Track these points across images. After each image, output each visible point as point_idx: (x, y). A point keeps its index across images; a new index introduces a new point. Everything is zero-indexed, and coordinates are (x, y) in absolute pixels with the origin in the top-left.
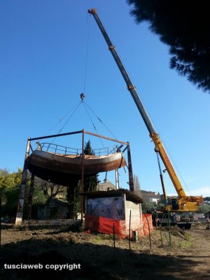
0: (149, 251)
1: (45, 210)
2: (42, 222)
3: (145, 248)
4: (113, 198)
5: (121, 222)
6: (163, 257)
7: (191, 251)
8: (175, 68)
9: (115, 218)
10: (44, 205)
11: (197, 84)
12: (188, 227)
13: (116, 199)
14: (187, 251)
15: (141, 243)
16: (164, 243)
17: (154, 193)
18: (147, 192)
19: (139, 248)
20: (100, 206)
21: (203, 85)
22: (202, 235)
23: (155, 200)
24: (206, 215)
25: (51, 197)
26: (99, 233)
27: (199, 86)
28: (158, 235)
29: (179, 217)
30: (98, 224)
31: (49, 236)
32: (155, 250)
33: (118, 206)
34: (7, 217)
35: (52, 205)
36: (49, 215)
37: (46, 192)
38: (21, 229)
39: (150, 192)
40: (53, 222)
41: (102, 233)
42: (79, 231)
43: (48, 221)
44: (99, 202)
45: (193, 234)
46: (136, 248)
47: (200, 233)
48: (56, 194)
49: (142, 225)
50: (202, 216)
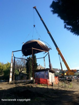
0: (58, 89)
1: (19, 77)
2: (19, 81)
3: (57, 88)
4: (44, 72)
5: (48, 80)
6: (63, 90)
7: (72, 88)
8: (66, 28)
9: (46, 78)
10: (18, 75)
11: (73, 33)
12: (71, 81)
13: (46, 72)
14: (71, 88)
15: (55, 87)
16: (63, 86)
17: (58, 69)
18: (55, 69)
19: (55, 88)
20: (40, 75)
21: (75, 33)
22: (76, 83)
23: (58, 72)
24: (77, 76)
25: (20, 72)
26: (40, 84)
27: (74, 34)
28: (61, 84)
29: (67, 77)
30: (40, 81)
31: (24, 85)
32: (60, 88)
33: (46, 74)
34: (5, 80)
35: (21, 75)
36: (20, 79)
37: (18, 70)
38: (12, 84)
39: (56, 69)
40: (23, 81)
41: (41, 84)
42: (33, 84)
43: (21, 81)
44: (40, 73)
45: (73, 83)
46: (54, 88)
47: (75, 82)
48: (22, 71)
49: (55, 81)
50: (76, 77)
